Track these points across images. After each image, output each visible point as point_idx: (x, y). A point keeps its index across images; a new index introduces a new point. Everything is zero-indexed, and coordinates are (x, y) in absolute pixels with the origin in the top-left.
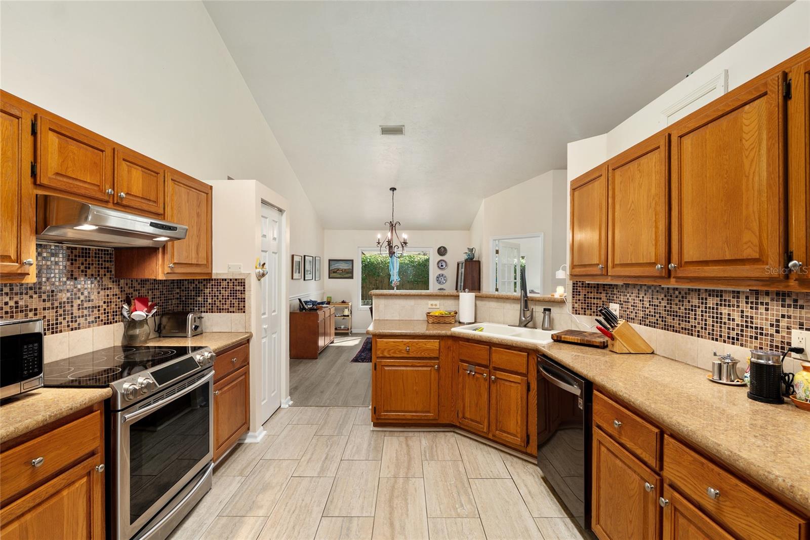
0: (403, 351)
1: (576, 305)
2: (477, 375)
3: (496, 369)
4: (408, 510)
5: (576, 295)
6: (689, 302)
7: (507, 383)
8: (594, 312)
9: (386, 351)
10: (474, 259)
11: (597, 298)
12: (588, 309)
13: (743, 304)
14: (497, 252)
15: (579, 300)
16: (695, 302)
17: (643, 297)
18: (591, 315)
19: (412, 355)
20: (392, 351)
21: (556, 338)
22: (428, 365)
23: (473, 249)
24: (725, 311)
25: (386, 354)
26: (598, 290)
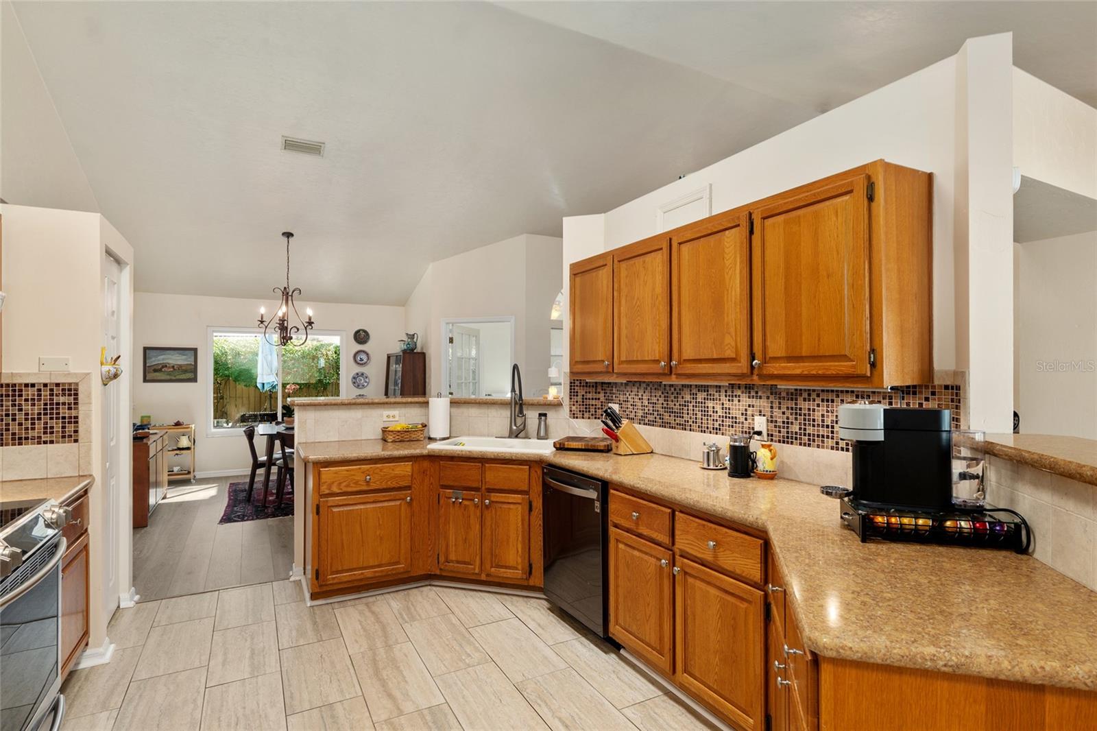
0: (360, 483)
1: (574, 408)
2: (466, 503)
3: (490, 490)
4: (404, 677)
5: (574, 396)
6: (683, 398)
7: (505, 506)
8: (592, 415)
9: (335, 484)
10: (415, 351)
11: (596, 399)
12: (586, 412)
13: (723, 397)
14: (451, 340)
15: (577, 402)
16: (688, 397)
17: (642, 395)
18: (589, 418)
19: (373, 486)
20: (345, 484)
21: (558, 446)
22: (398, 498)
23: (414, 335)
24: (710, 404)
25: (335, 489)
26: (596, 389)
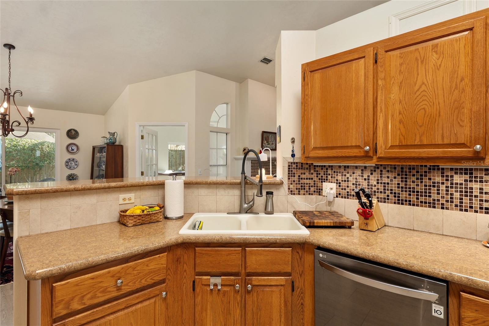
1: (291, 186)
2: (226, 289)
5: (292, 176)
6: (430, 179)
8: (307, 192)
11: (309, 179)
12: (302, 189)
14: (142, 137)
15: (294, 181)
16: (438, 179)
17: (368, 177)
18: (304, 194)
19: (126, 289)
20: (89, 296)
22: (152, 295)
23: (114, 133)
25: (76, 306)
